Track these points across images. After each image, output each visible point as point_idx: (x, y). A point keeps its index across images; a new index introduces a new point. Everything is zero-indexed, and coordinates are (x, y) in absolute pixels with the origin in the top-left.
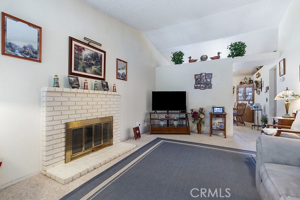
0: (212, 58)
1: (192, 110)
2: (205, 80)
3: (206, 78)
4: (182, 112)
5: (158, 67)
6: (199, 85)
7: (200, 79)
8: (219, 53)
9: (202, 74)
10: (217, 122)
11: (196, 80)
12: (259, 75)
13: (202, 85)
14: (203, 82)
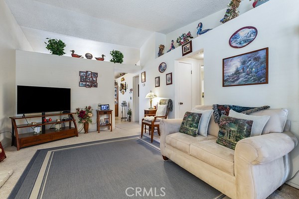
0: (97, 59)
1: (78, 110)
2: (91, 79)
3: (92, 77)
4: (64, 113)
5: (18, 49)
6: (84, 83)
7: (86, 76)
8: (103, 56)
9: (87, 72)
10: (103, 118)
11: (81, 77)
12: (123, 79)
13: (87, 83)
14: (89, 80)
